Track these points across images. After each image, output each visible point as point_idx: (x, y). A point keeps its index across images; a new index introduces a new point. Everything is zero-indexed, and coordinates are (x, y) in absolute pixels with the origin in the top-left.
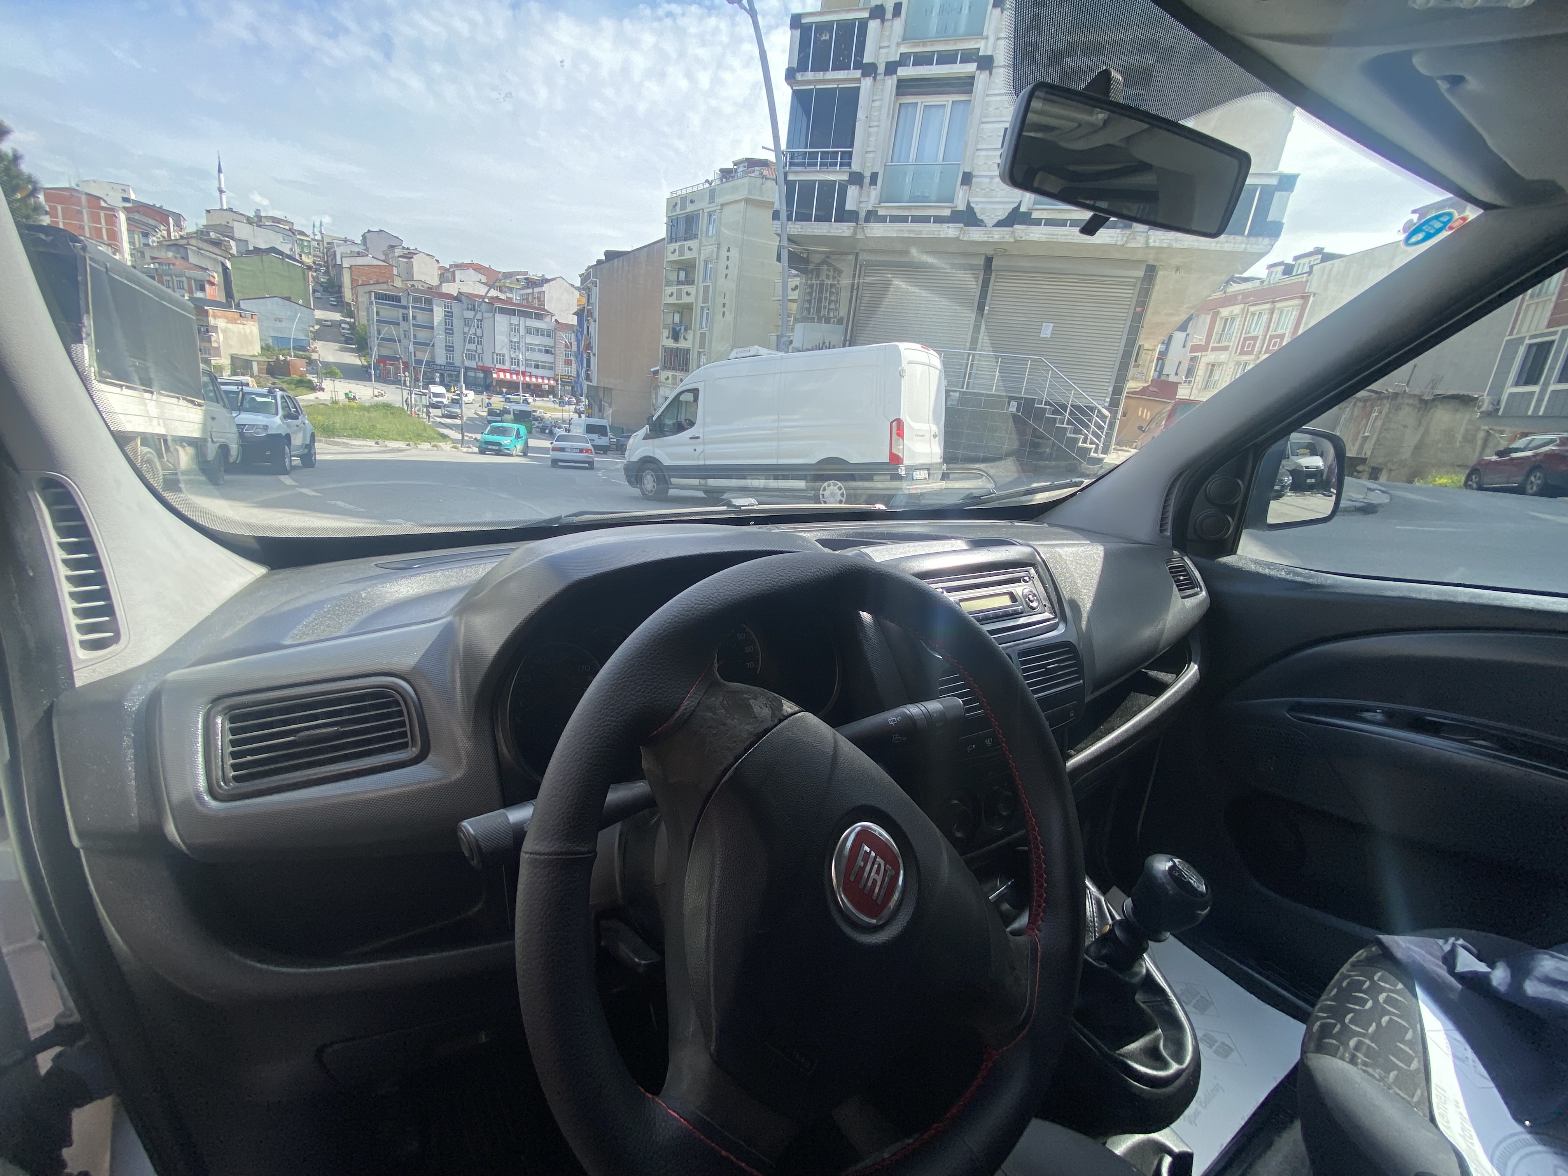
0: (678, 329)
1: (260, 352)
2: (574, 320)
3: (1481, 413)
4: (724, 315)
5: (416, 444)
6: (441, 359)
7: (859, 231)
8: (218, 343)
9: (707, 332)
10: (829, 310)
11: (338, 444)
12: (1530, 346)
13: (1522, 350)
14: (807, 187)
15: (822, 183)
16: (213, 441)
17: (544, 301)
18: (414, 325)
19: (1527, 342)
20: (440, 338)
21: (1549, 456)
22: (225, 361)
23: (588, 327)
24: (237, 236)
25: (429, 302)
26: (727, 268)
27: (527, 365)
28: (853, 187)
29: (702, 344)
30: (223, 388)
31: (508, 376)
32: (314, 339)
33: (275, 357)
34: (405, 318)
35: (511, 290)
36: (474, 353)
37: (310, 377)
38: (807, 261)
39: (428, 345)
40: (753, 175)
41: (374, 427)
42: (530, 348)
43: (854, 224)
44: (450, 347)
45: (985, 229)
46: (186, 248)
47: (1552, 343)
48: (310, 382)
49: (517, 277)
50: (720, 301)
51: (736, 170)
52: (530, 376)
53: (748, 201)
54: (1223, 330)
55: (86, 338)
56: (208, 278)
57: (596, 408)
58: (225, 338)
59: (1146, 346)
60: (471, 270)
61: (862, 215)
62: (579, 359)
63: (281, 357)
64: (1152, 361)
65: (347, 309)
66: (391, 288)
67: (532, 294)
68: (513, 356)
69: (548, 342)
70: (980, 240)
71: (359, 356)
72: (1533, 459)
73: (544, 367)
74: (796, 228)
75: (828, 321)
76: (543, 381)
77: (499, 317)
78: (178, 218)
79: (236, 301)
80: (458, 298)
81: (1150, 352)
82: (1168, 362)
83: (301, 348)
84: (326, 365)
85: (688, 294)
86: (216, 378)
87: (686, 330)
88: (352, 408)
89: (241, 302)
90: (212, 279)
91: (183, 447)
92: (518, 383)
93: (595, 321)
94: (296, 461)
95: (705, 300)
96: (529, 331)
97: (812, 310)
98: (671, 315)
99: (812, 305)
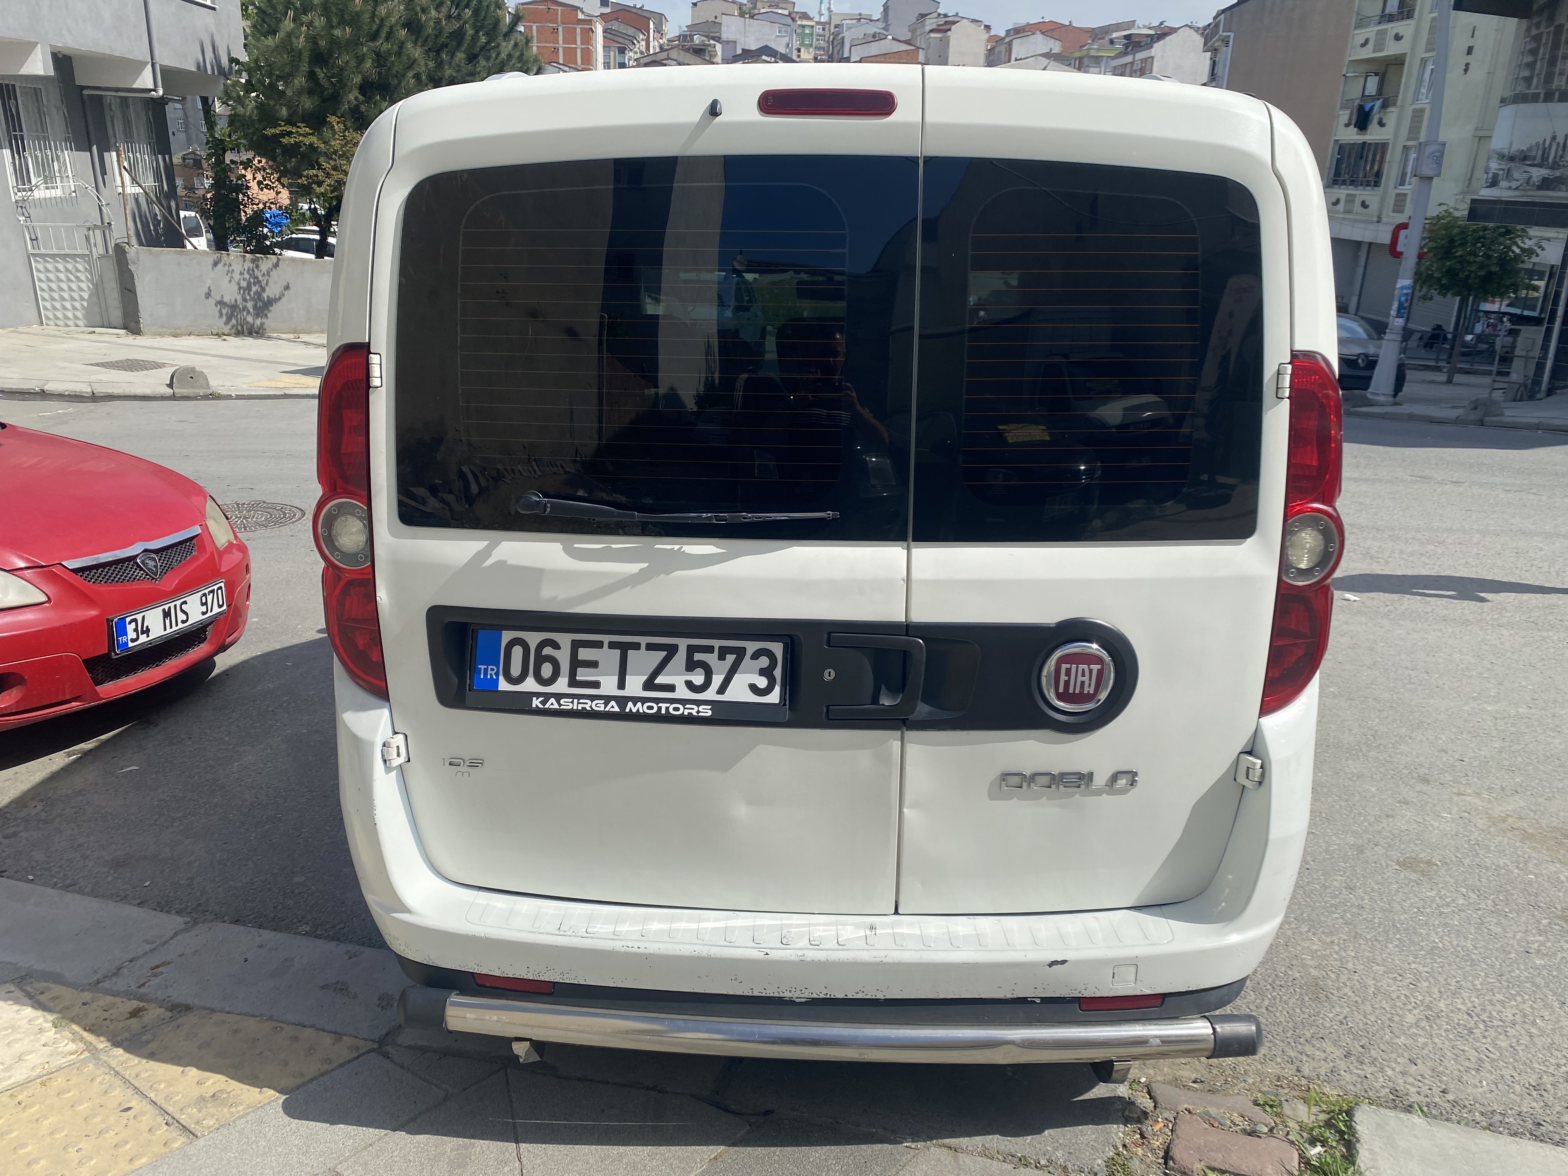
0: (1369, 106)
4: (1466, 70)
9: (1428, 106)
24: (725, 36)
29: (1414, 132)
35: (1097, 62)
49: (1114, 34)
50: (1462, 43)
60: (1039, 37)
67: (1132, 63)
75: (1563, 97)
78: (660, 18)
85: (1398, 37)
87: (1384, 106)
95: (1434, 44)
97: (1535, 81)
98: (1362, 81)
99: (1537, 72)
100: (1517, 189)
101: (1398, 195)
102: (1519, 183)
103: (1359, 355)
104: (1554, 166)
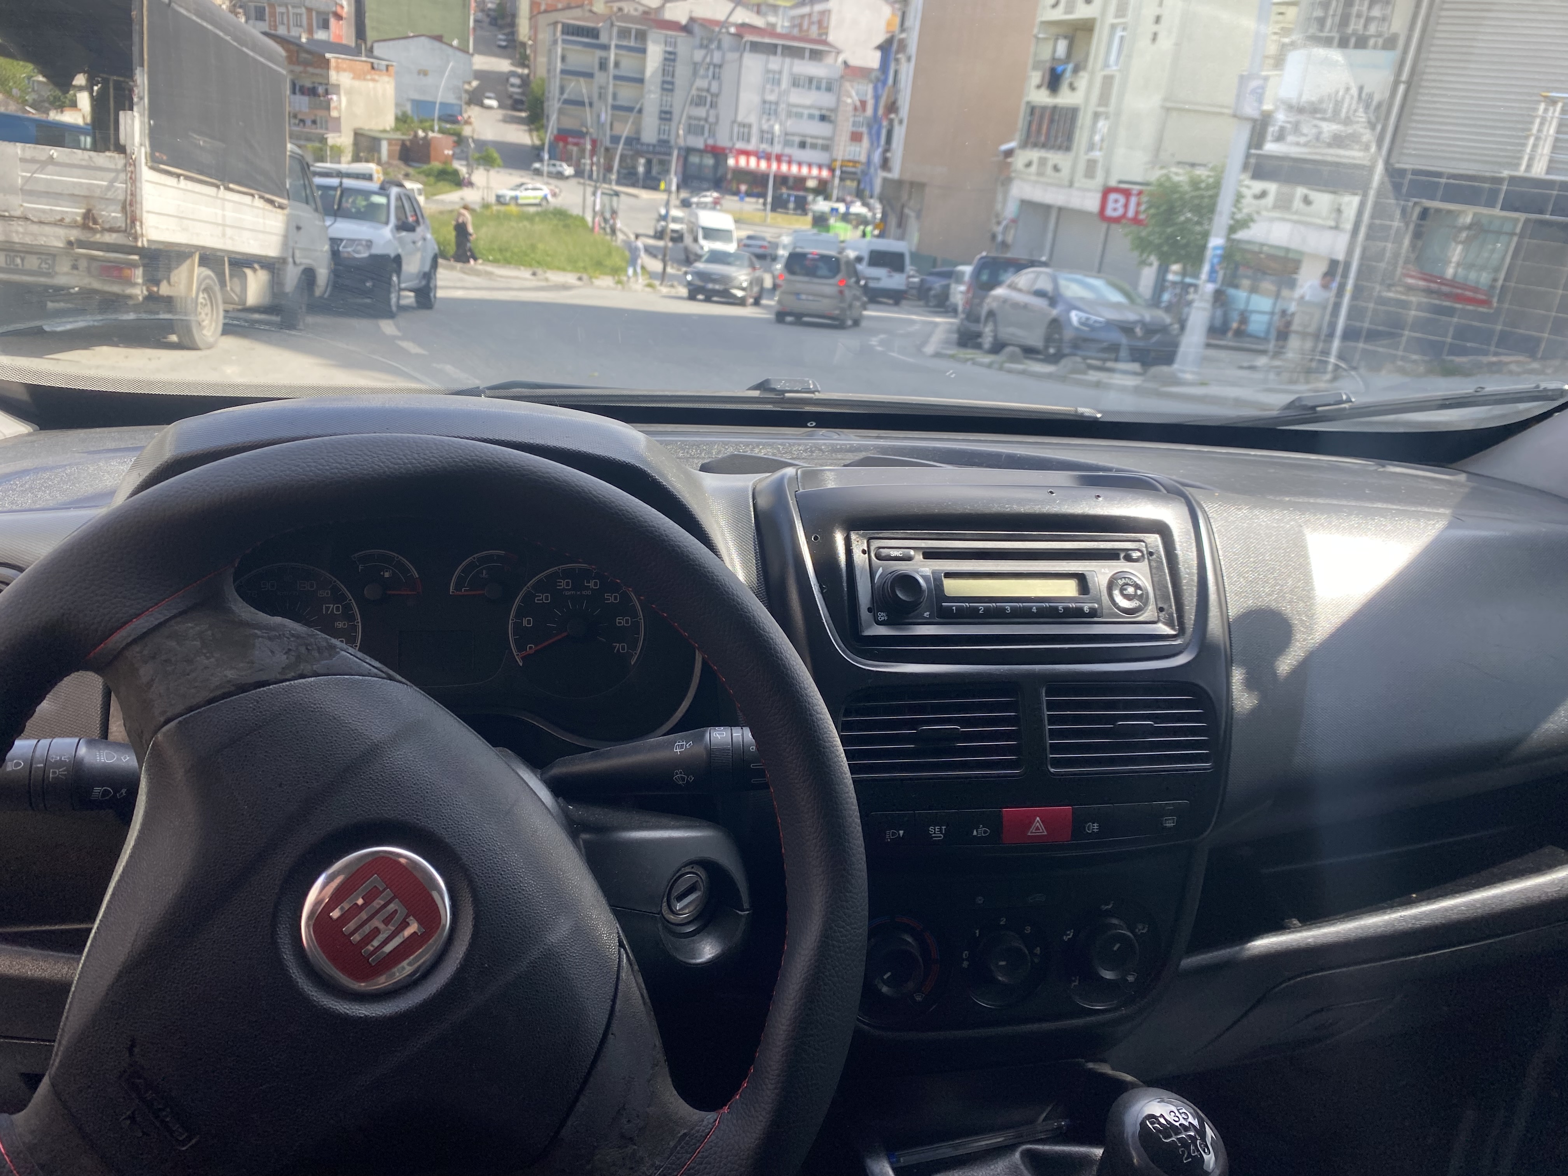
0: (1060, 69)
1: (393, 125)
2: (873, 60)
4: (1154, 39)
5: (591, 278)
6: (649, 135)
8: (339, 110)
9: (1118, 75)
10: (1369, 20)
11: (477, 273)
16: (294, 263)
17: (827, 27)
18: (616, 78)
20: (652, 99)
22: (342, 139)
23: (896, 73)
25: (642, 36)
27: (787, 143)
29: (1104, 99)
30: (318, 180)
31: (753, 162)
32: (469, 103)
33: (412, 133)
34: (603, 65)
35: (776, 9)
36: (702, 123)
37: (456, 165)
39: (630, 109)
41: (533, 247)
42: (794, 113)
44: (666, 112)
48: (456, 173)
50: (1150, 12)
52: (790, 163)
55: (138, 103)
56: (334, 9)
57: (893, 221)
58: (350, 103)
62: (874, 131)
63: (421, 134)
65: (520, 53)
66: (587, 14)
67: (810, 15)
68: (765, 127)
69: (826, 100)
71: (530, 131)
73: (814, 146)
75: (1362, 43)
76: (810, 171)
77: (749, 60)
79: (369, 44)
80: (686, 29)
83: (450, 117)
84: (481, 145)
86: (308, 166)
87: (1076, 70)
88: (508, 217)
89: (375, 45)
90: (339, 10)
91: (255, 270)
93: (909, 59)
94: (409, 298)
95: (1122, 10)
96: (796, 82)
97: (1329, 22)
98: (1051, 43)
99: (1331, 12)
100: (1305, 145)
101: (1089, 161)
102: (1308, 138)
103: (1136, 323)
104: (1347, 121)
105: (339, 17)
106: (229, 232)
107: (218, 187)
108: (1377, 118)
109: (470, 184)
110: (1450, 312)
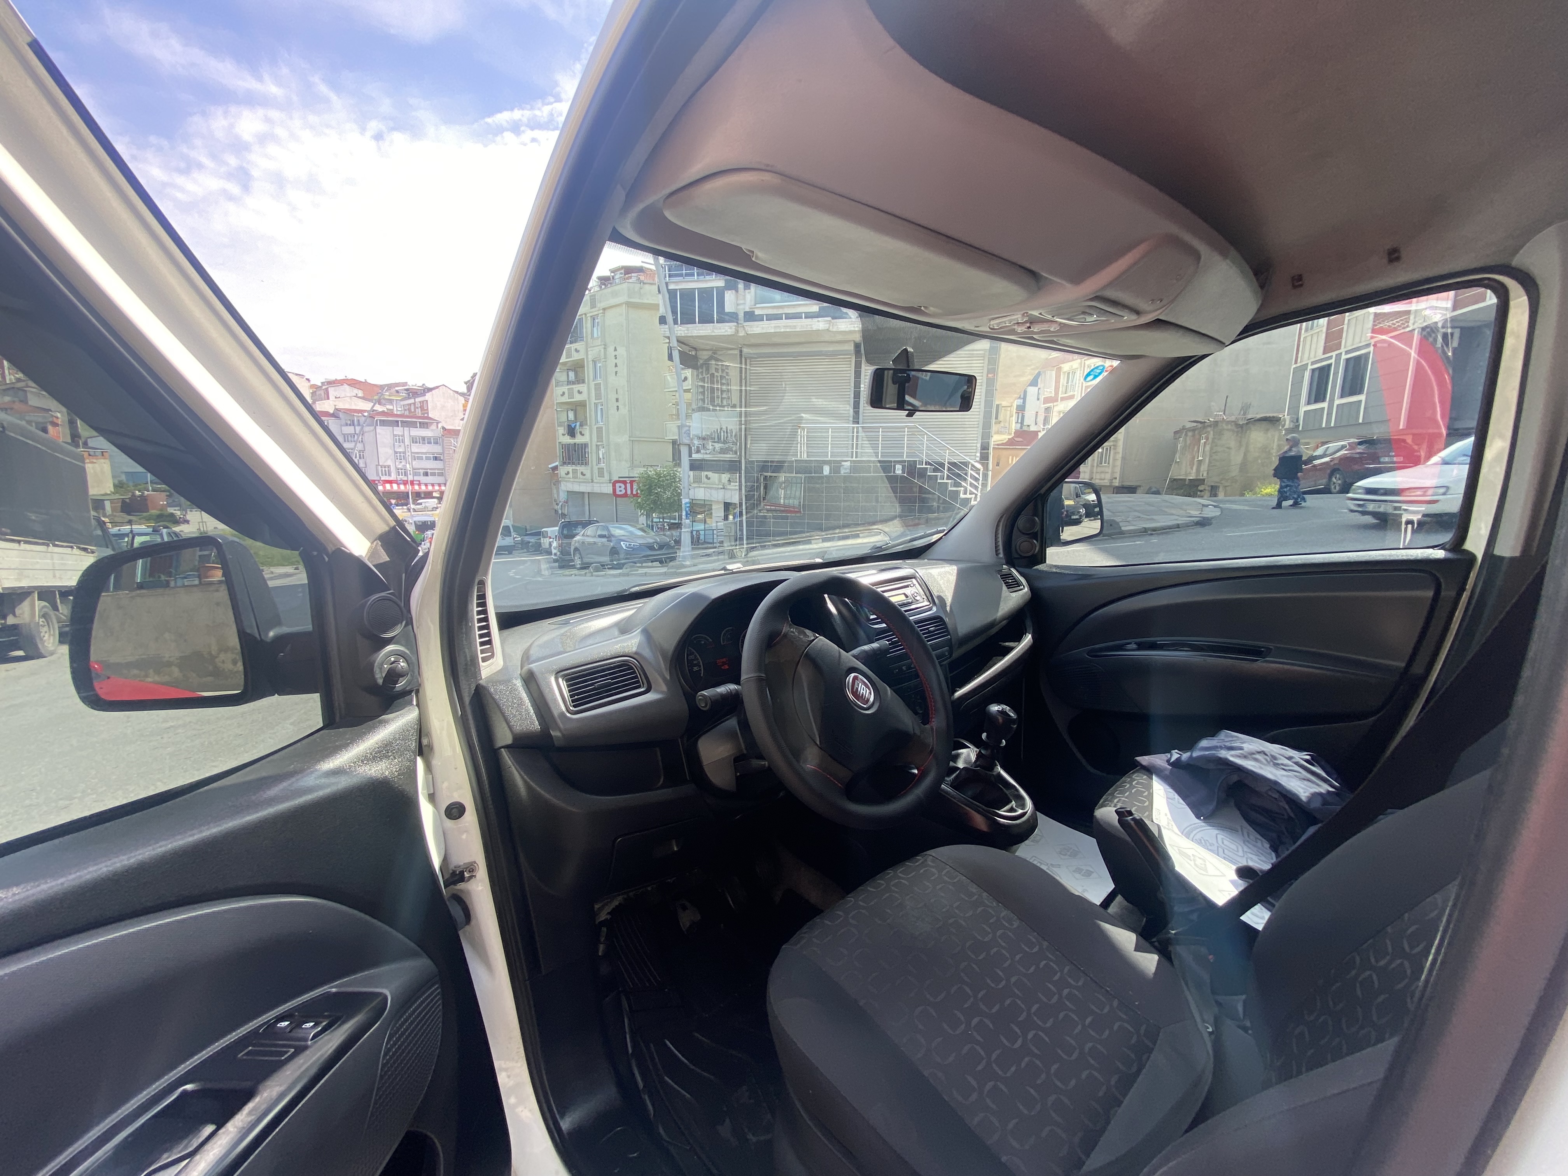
0: (573, 426)
1: (113, 490)
3: (1286, 430)
4: (618, 409)
7: (740, 330)
9: (603, 426)
10: (722, 399)
12: (1313, 370)
13: (1307, 375)
14: (687, 295)
15: (702, 291)
17: (427, 409)
19: (1310, 367)
21: (1344, 459)
26: (616, 366)
27: (415, 474)
28: (730, 292)
29: (600, 438)
31: (395, 486)
33: (130, 494)
35: (390, 401)
37: (171, 510)
38: (695, 357)
40: (630, 281)
42: (417, 457)
43: (735, 324)
45: (850, 320)
46: (26, 391)
47: (1329, 366)
48: (172, 515)
49: (397, 389)
50: (612, 396)
51: (613, 277)
52: (419, 484)
53: (629, 305)
54: (1068, 383)
56: (51, 420)
59: (1004, 403)
60: (346, 386)
61: (741, 315)
63: (137, 493)
64: (1011, 416)
67: (414, 404)
68: (399, 466)
69: (437, 449)
70: (847, 330)
72: (1332, 463)
73: (433, 474)
74: (682, 330)
75: (722, 409)
76: (433, 488)
77: (380, 429)
79: (84, 440)
80: (334, 415)
81: (1009, 409)
82: (1027, 414)
85: (580, 392)
87: (581, 425)
89: (89, 440)
90: (55, 420)
92: (408, 493)
95: (598, 396)
96: (414, 440)
97: (706, 401)
98: (566, 413)
99: (706, 396)
100: (710, 454)
101: (599, 469)
102: (710, 451)
103: (653, 544)
104: (725, 442)
105: (55, 425)
106: (58, 573)
107: (48, 545)
108: (737, 440)
109: (187, 522)
110: (787, 518)
